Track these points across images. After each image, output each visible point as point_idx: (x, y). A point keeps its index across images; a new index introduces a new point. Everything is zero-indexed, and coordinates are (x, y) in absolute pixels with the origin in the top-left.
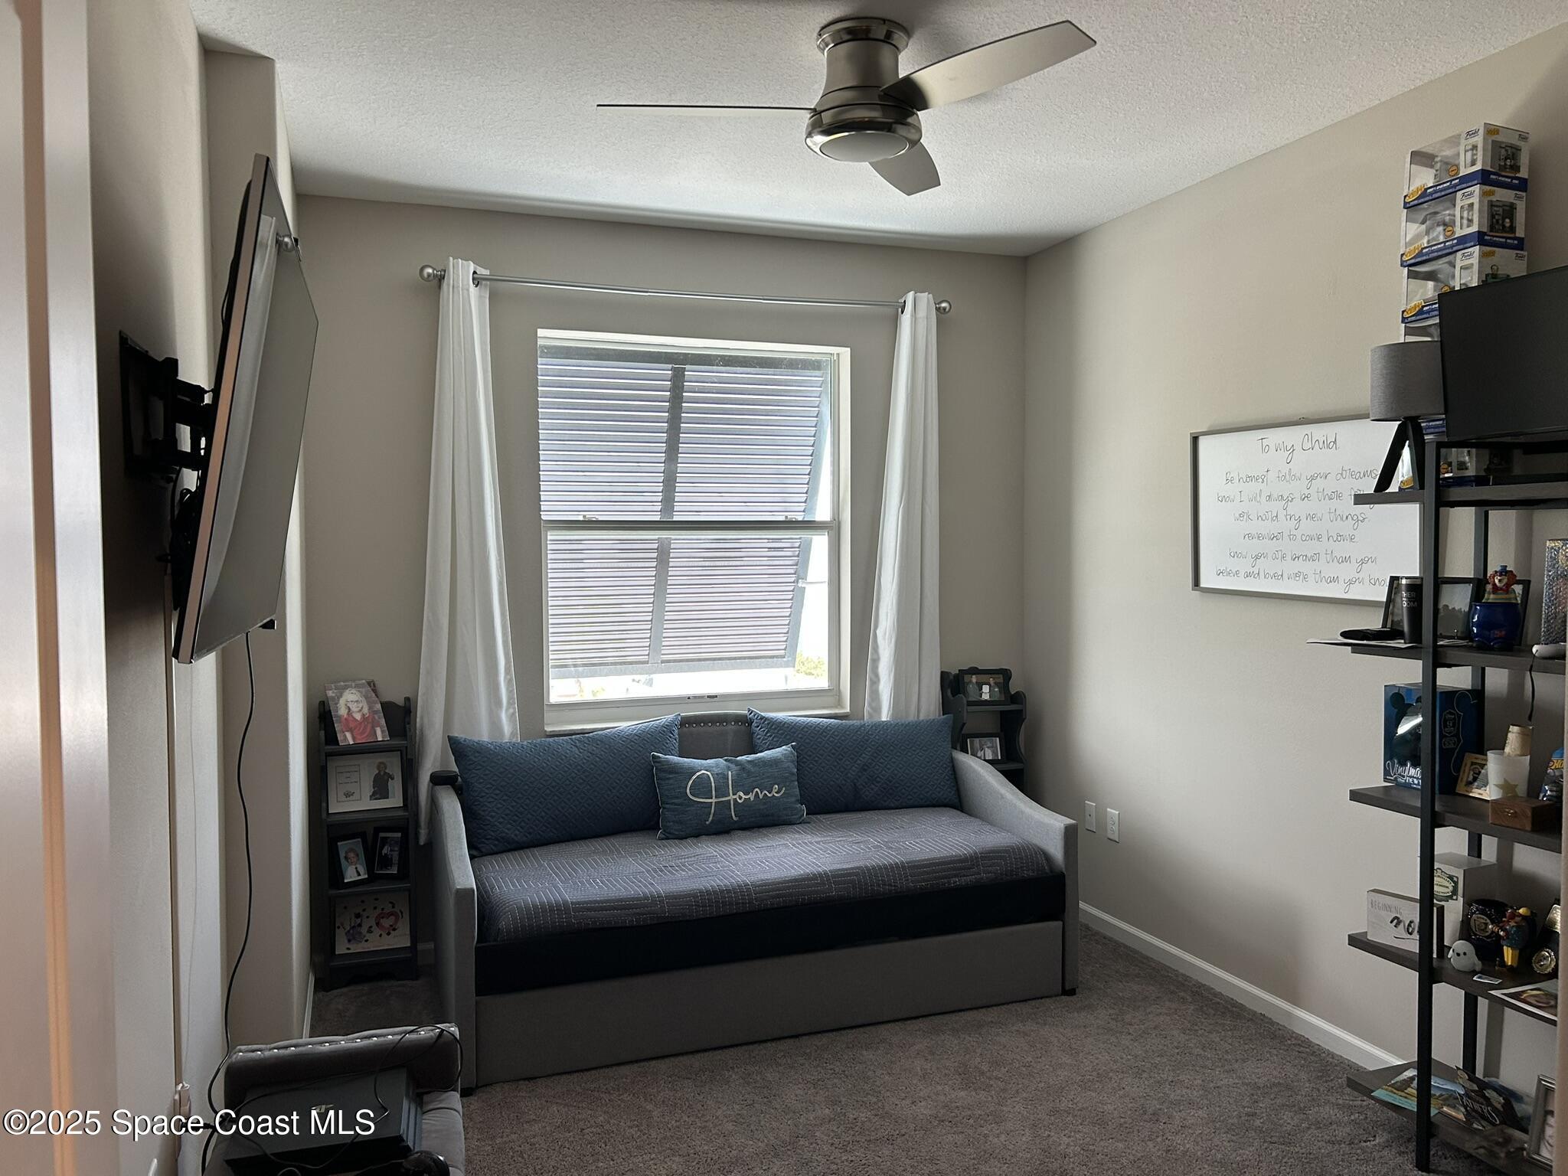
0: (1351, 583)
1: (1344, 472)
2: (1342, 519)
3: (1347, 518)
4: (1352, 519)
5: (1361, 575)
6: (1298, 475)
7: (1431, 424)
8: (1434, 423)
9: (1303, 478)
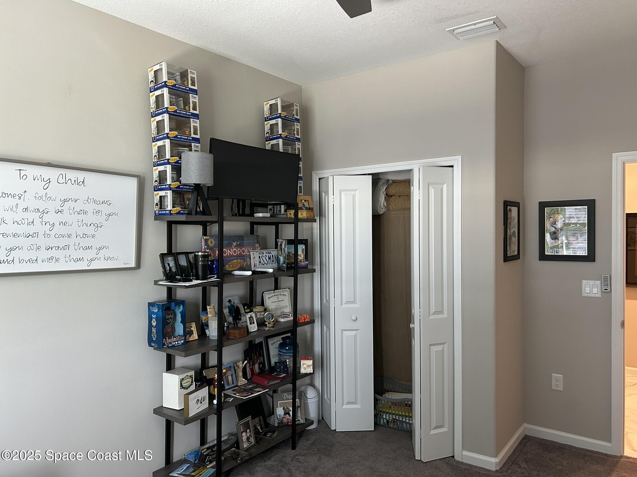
0: (92, 260)
1: (89, 200)
2: (87, 225)
3: (90, 225)
4: (94, 226)
5: (98, 256)
6: (53, 197)
7: (184, 187)
8: (186, 187)
9: (58, 200)
